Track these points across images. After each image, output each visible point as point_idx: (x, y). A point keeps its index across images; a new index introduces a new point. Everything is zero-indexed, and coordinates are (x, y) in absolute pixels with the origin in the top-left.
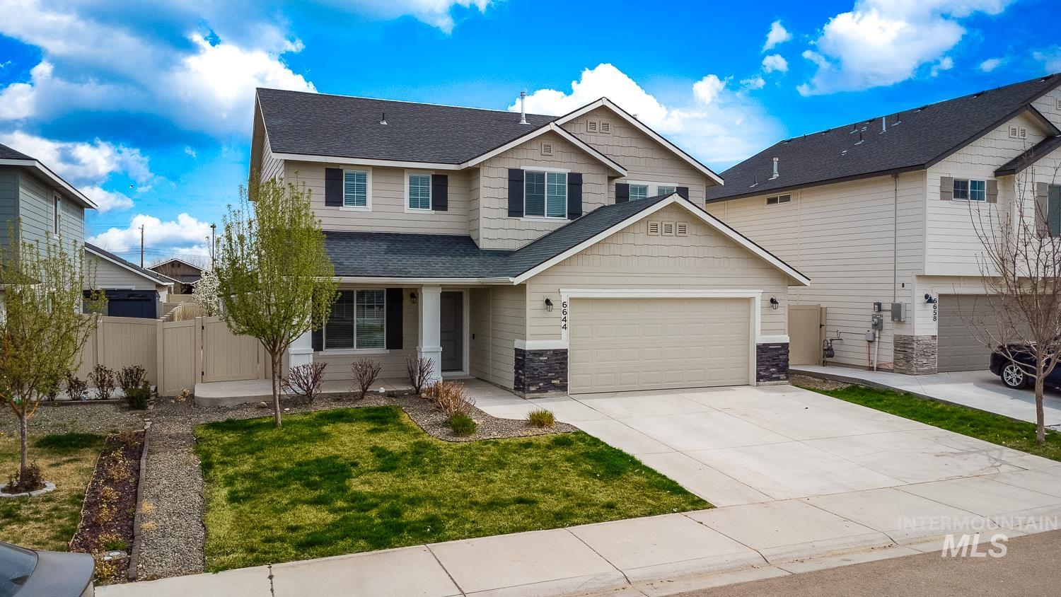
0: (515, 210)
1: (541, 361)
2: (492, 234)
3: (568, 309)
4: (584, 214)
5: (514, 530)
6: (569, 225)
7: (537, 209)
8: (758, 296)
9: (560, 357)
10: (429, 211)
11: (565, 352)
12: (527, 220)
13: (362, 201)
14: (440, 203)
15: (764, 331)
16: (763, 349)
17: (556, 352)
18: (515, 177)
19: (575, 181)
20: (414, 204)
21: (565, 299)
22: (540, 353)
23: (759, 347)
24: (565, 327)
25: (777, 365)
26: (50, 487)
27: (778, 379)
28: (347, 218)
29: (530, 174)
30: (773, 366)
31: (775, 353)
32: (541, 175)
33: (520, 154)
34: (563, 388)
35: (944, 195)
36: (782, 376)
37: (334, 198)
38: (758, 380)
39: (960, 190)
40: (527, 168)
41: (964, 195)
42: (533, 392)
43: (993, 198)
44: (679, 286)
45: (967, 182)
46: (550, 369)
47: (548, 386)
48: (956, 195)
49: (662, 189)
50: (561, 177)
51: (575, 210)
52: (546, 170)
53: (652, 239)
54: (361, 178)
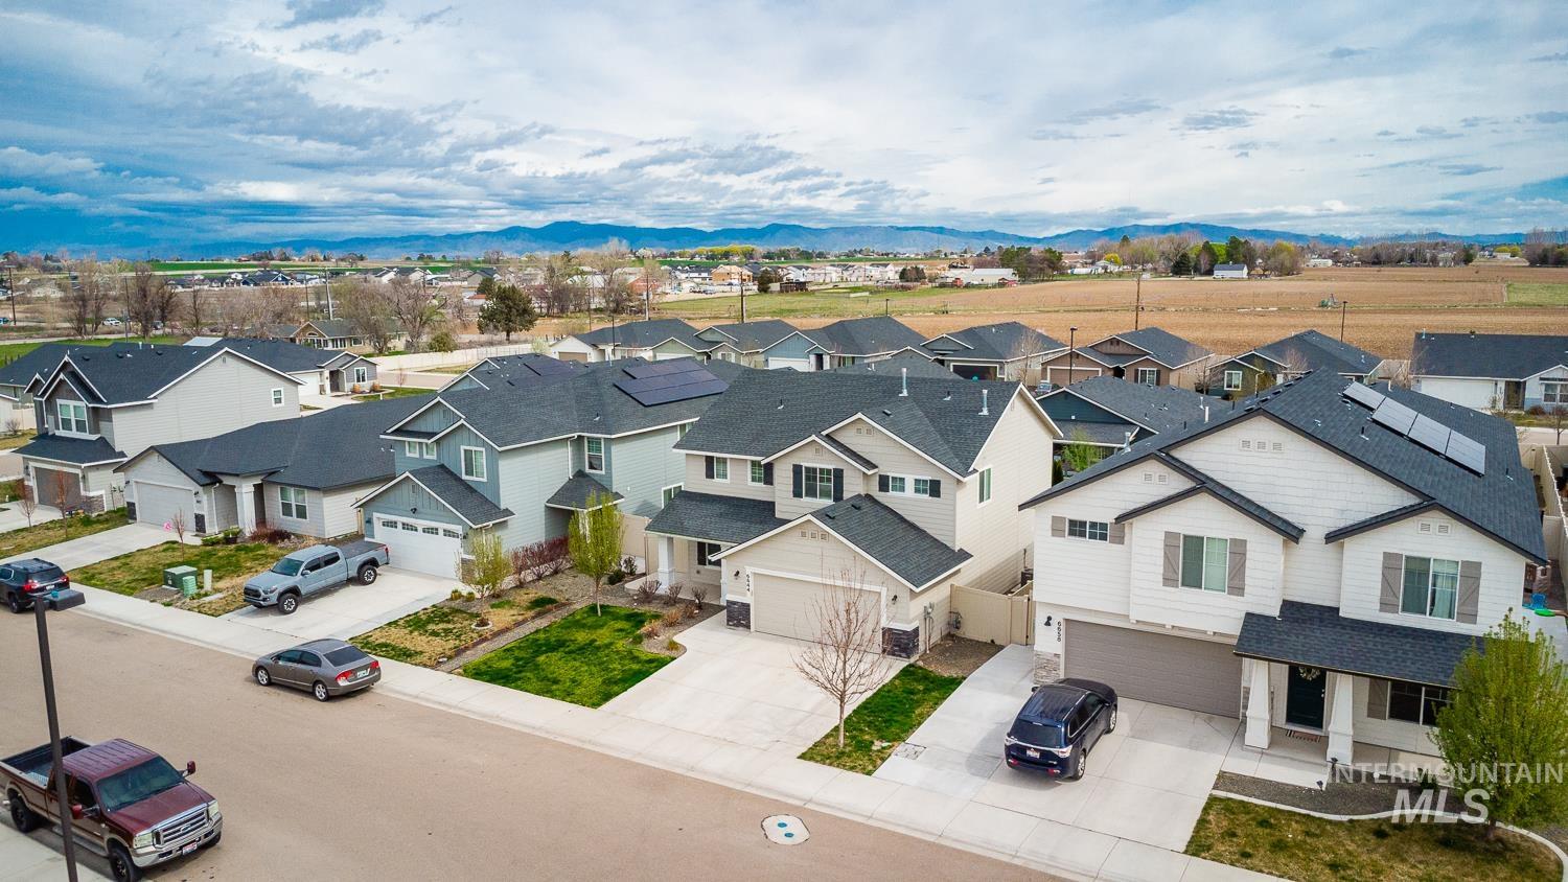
0: (797, 494)
1: (736, 608)
3: (749, 579)
4: (844, 499)
6: (833, 506)
7: (811, 493)
8: (884, 593)
9: (746, 608)
10: (761, 484)
11: (748, 605)
12: (805, 499)
13: (725, 476)
14: (770, 480)
15: (888, 618)
16: (887, 631)
17: (744, 604)
18: (797, 469)
19: (839, 474)
20: (753, 480)
21: (747, 570)
22: (735, 603)
23: (884, 630)
24: (748, 590)
25: (899, 646)
28: (718, 486)
29: (807, 468)
30: (896, 646)
31: (897, 637)
32: (815, 470)
33: (800, 454)
34: (748, 627)
35: (1055, 533)
37: (710, 474)
38: (884, 653)
39: (1077, 528)
40: (805, 464)
41: (1082, 534)
42: (736, 627)
43: (1120, 540)
45: (1086, 523)
46: (741, 615)
47: (738, 625)
48: (1072, 533)
49: (917, 481)
50: (829, 471)
51: (838, 497)
52: (818, 466)
53: (804, 541)
54: (724, 461)
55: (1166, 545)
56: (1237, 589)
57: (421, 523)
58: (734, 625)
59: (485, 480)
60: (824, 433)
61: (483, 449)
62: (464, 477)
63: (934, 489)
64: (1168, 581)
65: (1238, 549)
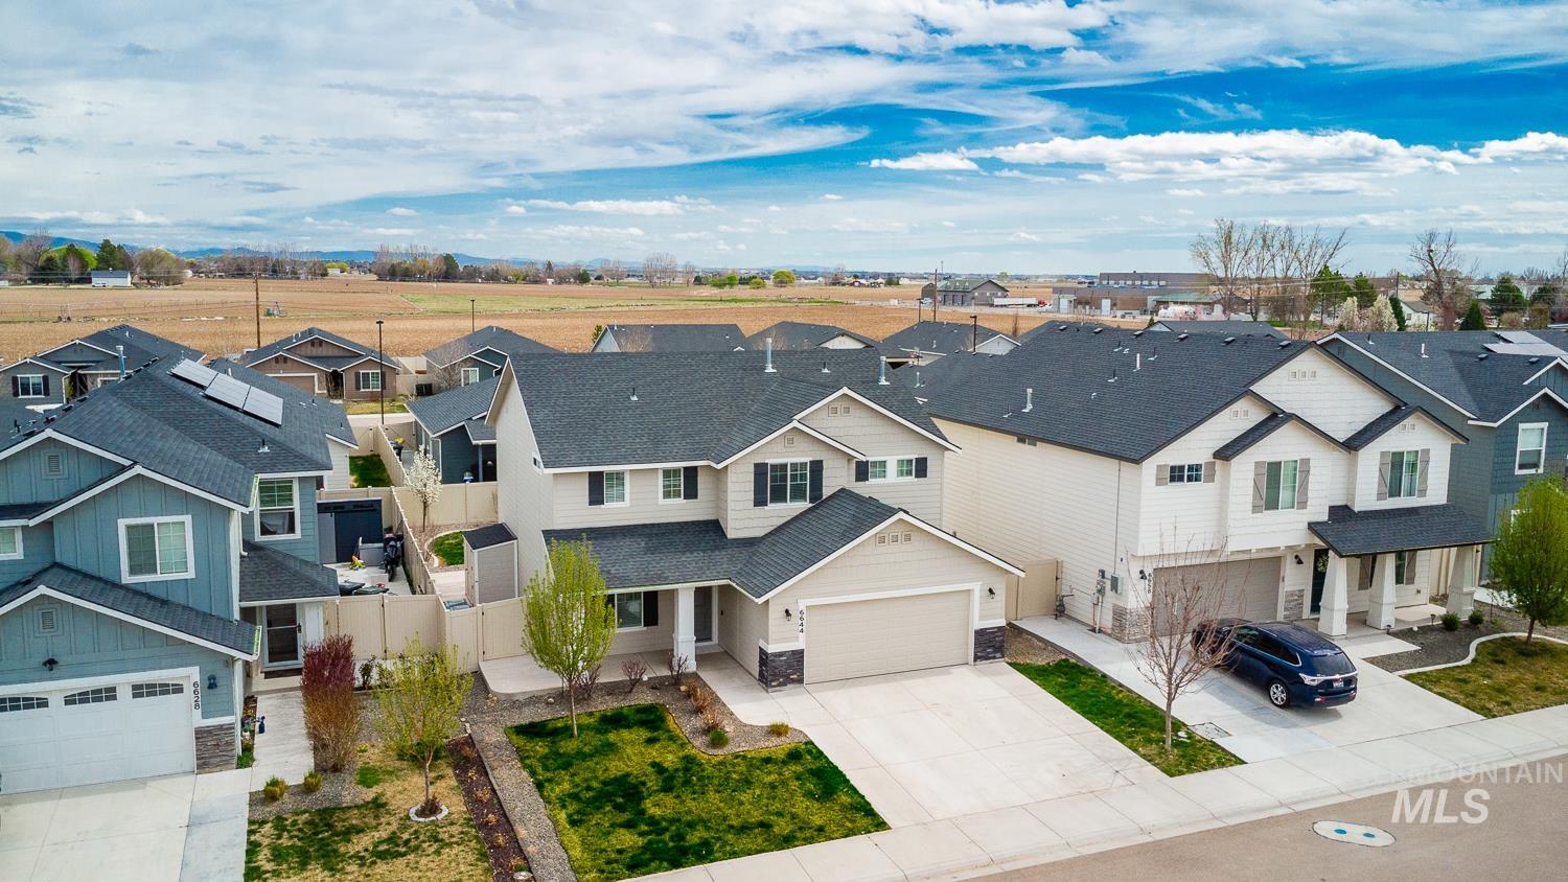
0: (760, 501)
1: (781, 661)
2: (738, 525)
3: (804, 616)
4: (824, 497)
5: (758, 852)
6: (809, 509)
7: (779, 496)
8: (978, 588)
9: (798, 655)
10: (681, 500)
11: (802, 652)
12: (771, 507)
13: (622, 498)
14: (691, 493)
15: (982, 618)
16: (980, 633)
17: (794, 652)
18: (760, 470)
19: (817, 467)
20: (667, 495)
21: (802, 606)
22: (781, 654)
23: (976, 632)
24: (802, 631)
25: (994, 646)
26: (445, 812)
27: (994, 658)
28: (610, 514)
29: (774, 467)
30: (990, 647)
31: (992, 636)
32: (784, 467)
33: (765, 451)
34: (800, 681)
35: (1159, 481)
36: (998, 655)
37: (596, 497)
38: (975, 661)
39: (1176, 474)
40: (770, 461)
41: (1181, 479)
42: (775, 686)
43: (1211, 478)
44: (903, 587)
45: (1183, 467)
46: (790, 667)
47: (788, 681)
48: (1172, 479)
49: (901, 462)
50: (804, 465)
51: (816, 494)
52: (789, 460)
53: (883, 548)
54: (619, 476)
55: (1256, 475)
56: (1303, 504)
57: (54, 688)
58: (779, 685)
59: (191, 574)
60: (797, 417)
61: (187, 519)
62: (127, 579)
63: (921, 468)
64: (1256, 509)
65: (1303, 468)
